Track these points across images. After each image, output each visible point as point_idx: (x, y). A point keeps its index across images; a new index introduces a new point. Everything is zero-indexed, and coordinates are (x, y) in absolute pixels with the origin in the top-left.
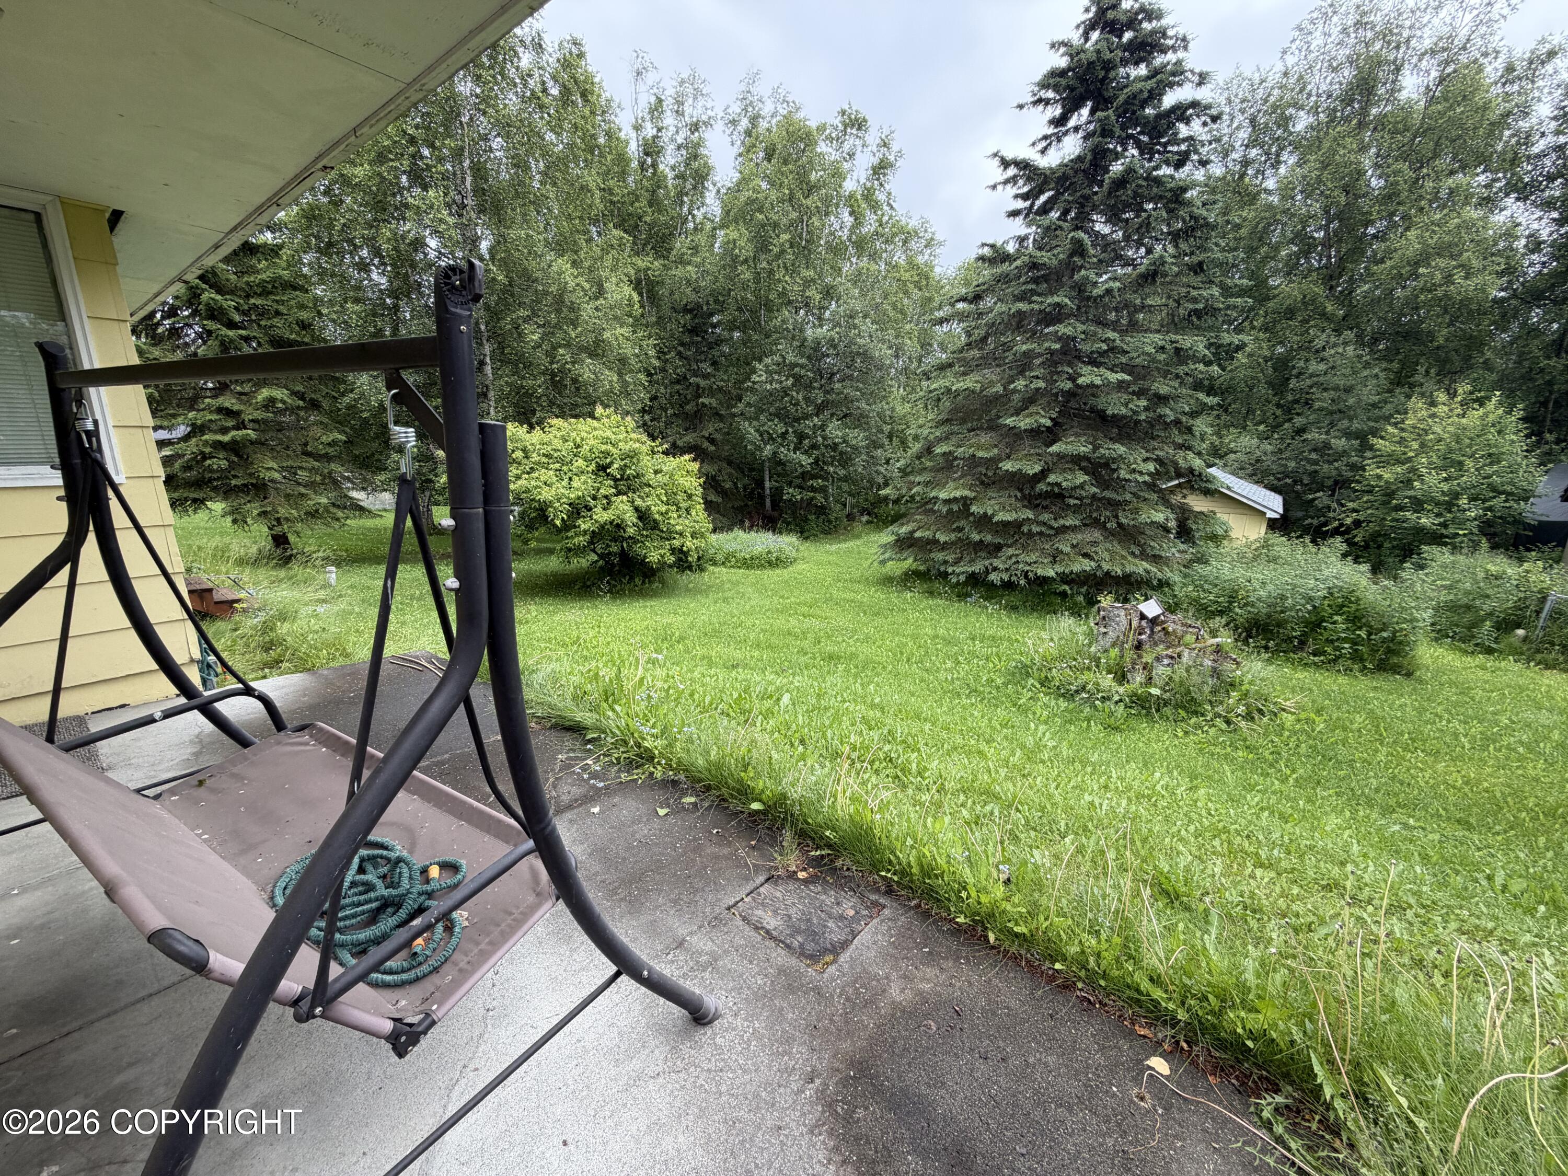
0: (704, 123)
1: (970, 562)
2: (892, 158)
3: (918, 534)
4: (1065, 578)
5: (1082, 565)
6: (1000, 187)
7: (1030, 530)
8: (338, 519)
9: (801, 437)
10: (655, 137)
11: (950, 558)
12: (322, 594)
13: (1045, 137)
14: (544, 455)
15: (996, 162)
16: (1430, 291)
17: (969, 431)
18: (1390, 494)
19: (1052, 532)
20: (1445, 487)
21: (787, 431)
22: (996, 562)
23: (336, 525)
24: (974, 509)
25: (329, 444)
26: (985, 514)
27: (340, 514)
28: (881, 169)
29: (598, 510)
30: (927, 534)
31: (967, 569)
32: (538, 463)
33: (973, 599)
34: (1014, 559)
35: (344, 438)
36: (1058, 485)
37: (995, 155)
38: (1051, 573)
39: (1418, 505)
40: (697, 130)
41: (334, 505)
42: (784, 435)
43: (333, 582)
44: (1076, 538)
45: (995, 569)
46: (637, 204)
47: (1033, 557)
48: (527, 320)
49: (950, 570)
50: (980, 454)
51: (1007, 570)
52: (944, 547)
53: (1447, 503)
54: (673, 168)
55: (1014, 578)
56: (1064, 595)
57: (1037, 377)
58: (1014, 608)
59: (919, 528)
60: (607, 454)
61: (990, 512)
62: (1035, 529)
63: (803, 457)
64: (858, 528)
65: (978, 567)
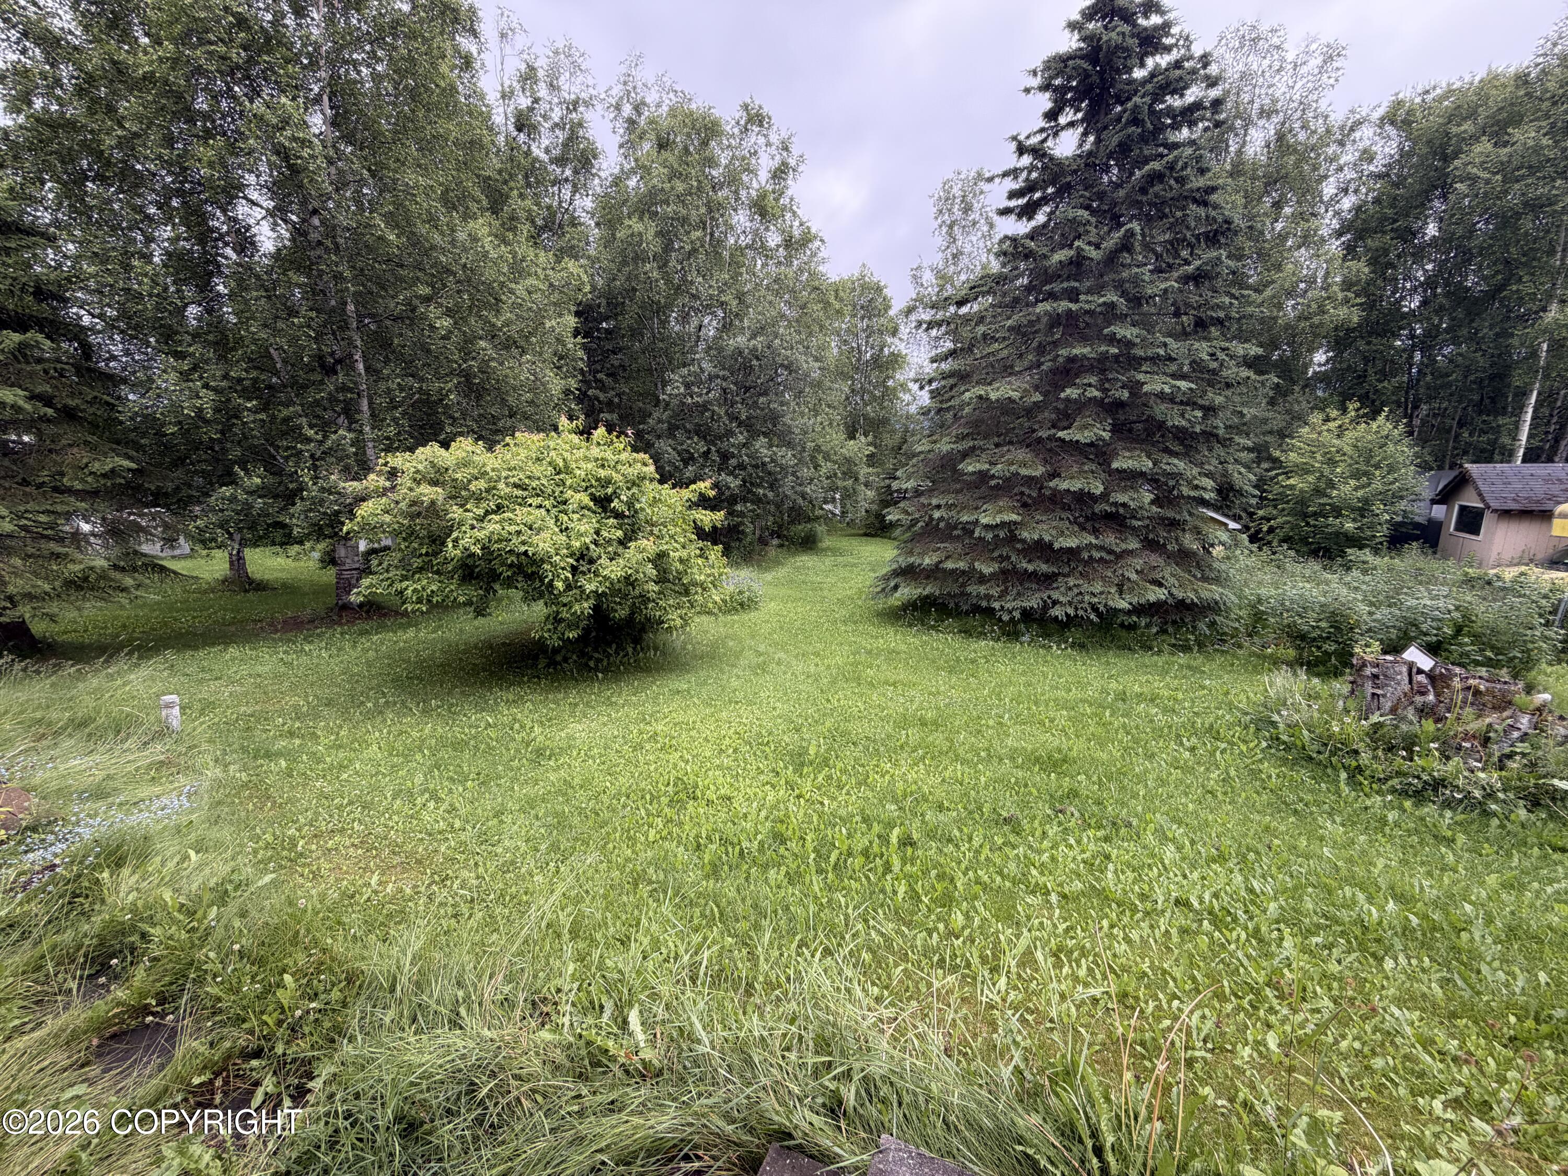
0: (585, 102)
1: (1019, 594)
2: (792, 162)
3: (950, 565)
4: (1139, 610)
5: (1155, 594)
6: (997, 180)
7: (1091, 557)
8: (124, 590)
9: (725, 456)
10: (531, 109)
11: (995, 592)
12: (157, 751)
13: (1042, 130)
14: (516, 486)
15: (1014, 145)
16: (1306, 319)
17: (997, 445)
18: (1302, 502)
19: (1112, 558)
20: (1360, 493)
21: (709, 450)
22: (1055, 595)
23: (123, 599)
24: (1025, 535)
25: (104, 476)
26: (1041, 540)
27: (128, 581)
28: (780, 173)
29: (604, 561)
30: (962, 565)
31: (1018, 604)
32: (509, 497)
33: (1026, 638)
34: (1076, 591)
35: (133, 466)
36: (1124, 505)
37: (1014, 138)
38: (1123, 605)
39: (1337, 511)
40: (575, 109)
41: (115, 567)
42: (706, 454)
43: (175, 723)
44: (1138, 563)
45: (1055, 603)
46: (512, 184)
47: (1098, 587)
48: (427, 299)
49: (996, 605)
50: (1024, 472)
51: (1070, 603)
52: (982, 579)
53: (1359, 509)
54: (547, 151)
55: (1080, 613)
56: (1132, 627)
57: (1090, 385)
58: (1082, 646)
59: (947, 558)
60: (608, 482)
61: (1047, 538)
62: (1097, 555)
63: (730, 479)
64: (772, 552)
65: (1033, 602)
